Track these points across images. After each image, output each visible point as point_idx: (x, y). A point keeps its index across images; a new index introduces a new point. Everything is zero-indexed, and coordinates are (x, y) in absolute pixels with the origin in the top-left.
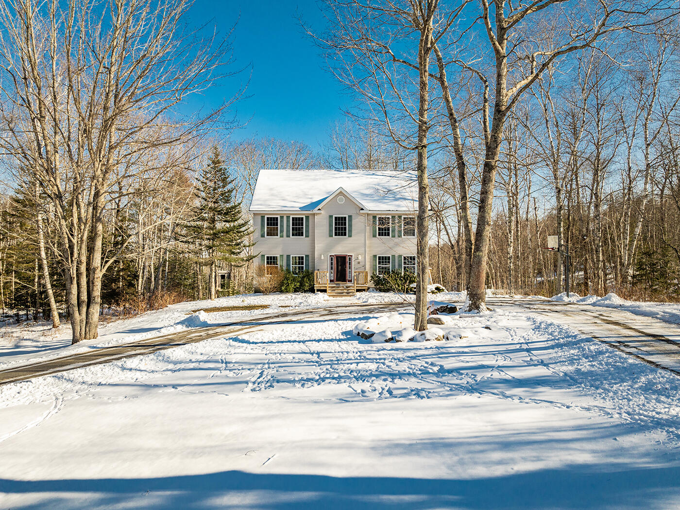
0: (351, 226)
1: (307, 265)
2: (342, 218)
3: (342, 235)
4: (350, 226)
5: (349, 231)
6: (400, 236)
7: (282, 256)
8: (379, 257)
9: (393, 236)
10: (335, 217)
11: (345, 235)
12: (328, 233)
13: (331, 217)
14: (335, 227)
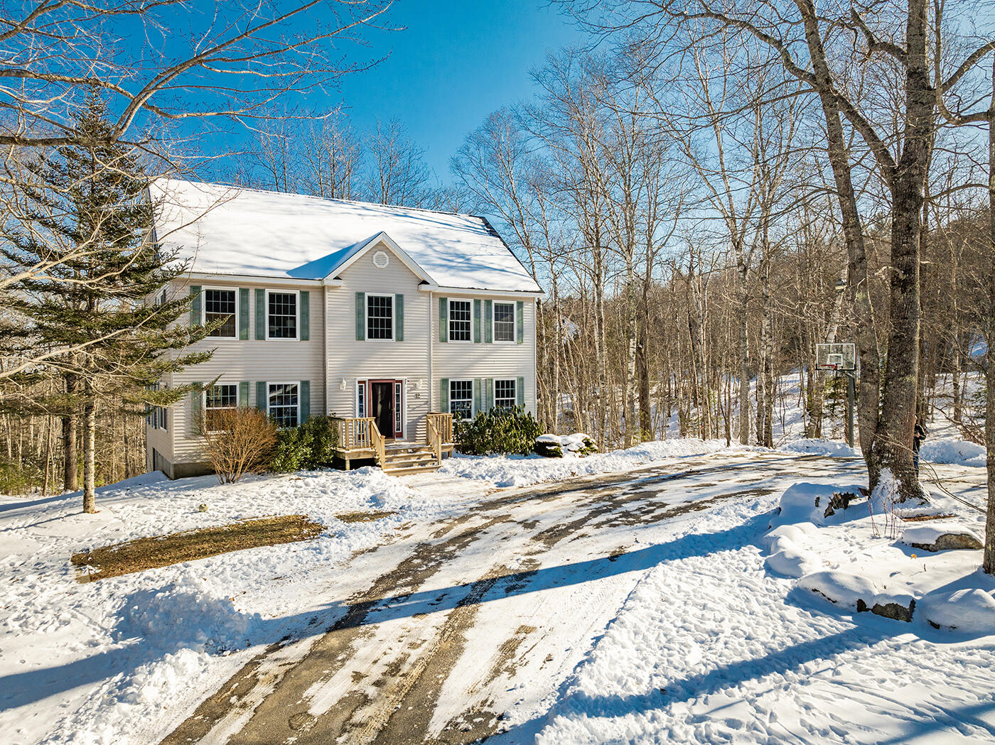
0: (402, 318)
1: (306, 405)
2: (383, 299)
3: (382, 337)
4: (400, 317)
5: (397, 327)
6: (489, 341)
7: (245, 385)
8: (453, 383)
9: (478, 341)
10: (369, 297)
11: (389, 336)
12: (354, 331)
13: (360, 295)
14: (369, 319)
